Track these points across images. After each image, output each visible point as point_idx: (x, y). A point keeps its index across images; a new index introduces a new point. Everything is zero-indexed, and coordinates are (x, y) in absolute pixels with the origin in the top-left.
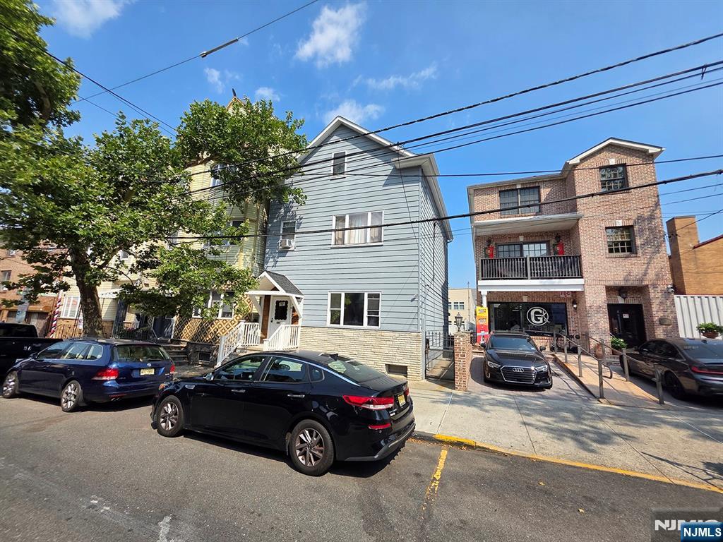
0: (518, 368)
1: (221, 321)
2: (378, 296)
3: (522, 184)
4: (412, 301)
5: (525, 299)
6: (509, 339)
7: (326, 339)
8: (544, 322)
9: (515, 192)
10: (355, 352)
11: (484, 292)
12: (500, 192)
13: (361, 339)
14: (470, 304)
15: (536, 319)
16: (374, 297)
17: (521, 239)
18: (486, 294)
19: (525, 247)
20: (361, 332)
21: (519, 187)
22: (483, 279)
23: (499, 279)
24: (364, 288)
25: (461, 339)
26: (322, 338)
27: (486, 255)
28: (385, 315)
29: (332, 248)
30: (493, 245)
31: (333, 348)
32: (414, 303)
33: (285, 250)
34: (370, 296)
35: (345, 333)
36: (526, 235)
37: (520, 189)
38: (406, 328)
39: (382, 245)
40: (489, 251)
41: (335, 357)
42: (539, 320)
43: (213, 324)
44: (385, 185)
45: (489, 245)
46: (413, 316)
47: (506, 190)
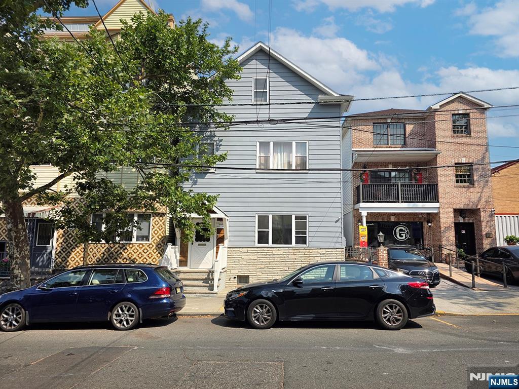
0: (421, 272)
1: (136, 246)
2: (305, 218)
4: (336, 222)
5: (393, 219)
7: (256, 258)
9: (386, 126)
10: (285, 268)
13: (290, 256)
16: (301, 219)
18: (366, 214)
20: (291, 250)
21: (389, 120)
22: (363, 202)
24: (293, 211)
26: (251, 257)
27: (362, 180)
28: (312, 234)
29: (257, 173)
30: (368, 171)
32: (338, 224)
34: (297, 218)
36: (395, 164)
38: (332, 245)
39: (308, 173)
40: (364, 177)
42: (402, 236)
45: (364, 172)
47: (378, 123)
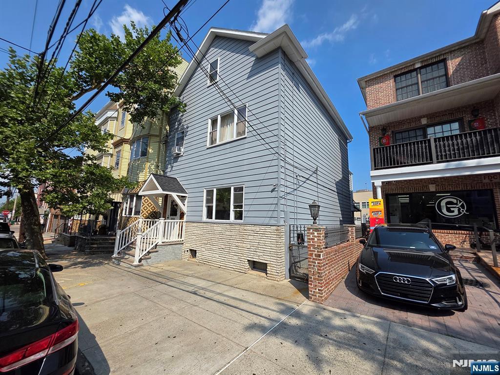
0: (402, 277)
1: (133, 218)
2: (241, 189)
3: (422, 62)
4: (272, 191)
5: (432, 188)
7: (202, 233)
8: (460, 213)
9: (414, 74)
12: (395, 77)
13: (227, 233)
15: (449, 210)
16: (239, 190)
17: (424, 121)
18: (381, 184)
19: (430, 131)
20: (228, 226)
21: (418, 65)
22: (375, 169)
24: (231, 182)
26: (199, 232)
27: (381, 145)
28: (247, 208)
29: (208, 149)
30: (390, 133)
32: (274, 194)
33: (178, 156)
34: (235, 189)
35: (216, 227)
36: (429, 116)
37: (420, 68)
38: (267, 221)
39: (245, 138)
40: (384, 141)
42: (453, 212)
44: (248, 78)
45: (384, 134)
47: (401, 73)
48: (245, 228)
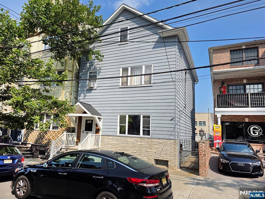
0: (241, 163)
1: (52, 132)
2: (149, 117)
3: (246, 46)
4: (171, 120)
5: (247, 120)
6: (235, 145)
7: (117, 143)
10: (135, 151)
11: (219, 116)
12: (231, 51)
13: (138, 143)
14: (210, 123)
15: (254, 133)
16: (147, 118)
17: (245, 81)
18: (220, 116)
19: (247, 87)
21: (244, 47)
22: (218, 107)
23: (229, 107)
24: (141, 112)
25: (203, 144)
26: (114, 142)
27: (220, 92)
29: (120, 88)
30: (225, 85)
31: (121, 149)
32: (172, 122)
33: (91, 89)
34: (144, 117)
35: (129, 139)
36: (248, 79)
37: (244, 49)
38: (168, 137)
39: (152, 86)
40: (222, 90)
41: (122, 154)
42: (256, 133)
43: (47, 133)
44: (153, 48)
45: (222, 86)
46: (172, 129)
47: (235, 50)
48: (152, 140)
